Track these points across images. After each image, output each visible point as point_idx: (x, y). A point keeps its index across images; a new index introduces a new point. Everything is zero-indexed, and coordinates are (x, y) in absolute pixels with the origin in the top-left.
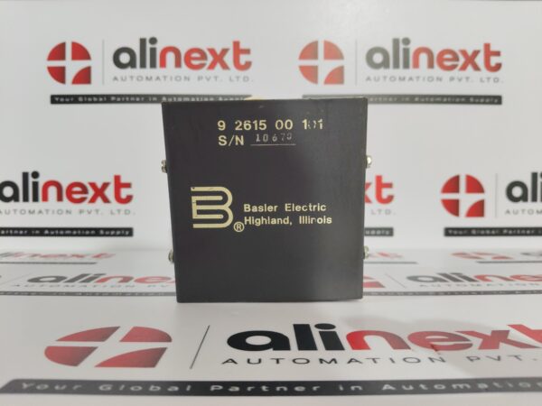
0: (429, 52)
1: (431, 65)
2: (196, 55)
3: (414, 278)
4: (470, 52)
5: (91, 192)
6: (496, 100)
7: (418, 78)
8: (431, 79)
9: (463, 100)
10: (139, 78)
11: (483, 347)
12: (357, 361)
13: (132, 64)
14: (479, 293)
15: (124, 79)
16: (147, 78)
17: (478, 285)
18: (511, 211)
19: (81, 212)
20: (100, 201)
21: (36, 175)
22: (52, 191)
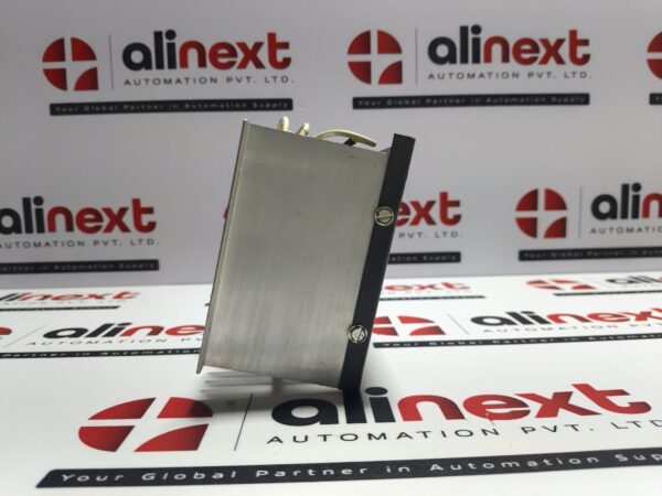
0: (503, 42)
1: (505, 59)
2: (223, 51)
3: (478, 320)
4: (552, 42)
6: (582, 99)
7: (490, 74)
8: (505, 75)
9: (543, 100)
10: (156, 82)
11: (541, 414)
12: (407, 436)
13: (146, 64)
14: (548, 340)
15: (137, 83)
16: (165, 81)
17: (550, 329)
18: (597, 229)
19: (96, 243)
20: (116, 229)
21: (39, 200)
22: (60, 220)
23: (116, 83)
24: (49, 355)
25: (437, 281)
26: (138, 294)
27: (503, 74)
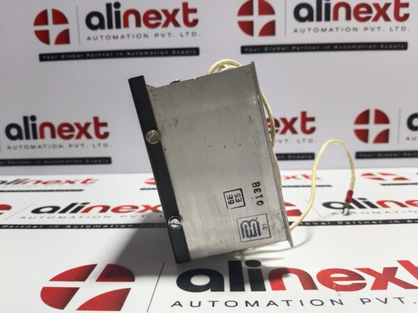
0: (347, 6)
1: (348, 18)
2: (152, 16)
4: (382, 6)
5: (77, 131)
6: (403, 46)
7: (337, 29)
8: (348, 29)
9: (375, 46)
10: (108, 37)
11: (375, 287)
12: (275, 304)
13: (101, 26)
14: (378, 222)
15: (96, 39)
16: (114, 37)
17: (378, 213)
18: (411, 138)
19: (70, 146)
20: (84, 137)
21: (33, 118)
22: (47, 130)
23: (82, 39)
24: (32, 227)
25: (299, 173)
26: (97, 180)
27: (346, 29)
